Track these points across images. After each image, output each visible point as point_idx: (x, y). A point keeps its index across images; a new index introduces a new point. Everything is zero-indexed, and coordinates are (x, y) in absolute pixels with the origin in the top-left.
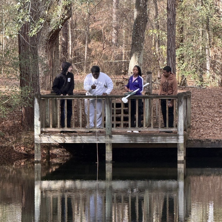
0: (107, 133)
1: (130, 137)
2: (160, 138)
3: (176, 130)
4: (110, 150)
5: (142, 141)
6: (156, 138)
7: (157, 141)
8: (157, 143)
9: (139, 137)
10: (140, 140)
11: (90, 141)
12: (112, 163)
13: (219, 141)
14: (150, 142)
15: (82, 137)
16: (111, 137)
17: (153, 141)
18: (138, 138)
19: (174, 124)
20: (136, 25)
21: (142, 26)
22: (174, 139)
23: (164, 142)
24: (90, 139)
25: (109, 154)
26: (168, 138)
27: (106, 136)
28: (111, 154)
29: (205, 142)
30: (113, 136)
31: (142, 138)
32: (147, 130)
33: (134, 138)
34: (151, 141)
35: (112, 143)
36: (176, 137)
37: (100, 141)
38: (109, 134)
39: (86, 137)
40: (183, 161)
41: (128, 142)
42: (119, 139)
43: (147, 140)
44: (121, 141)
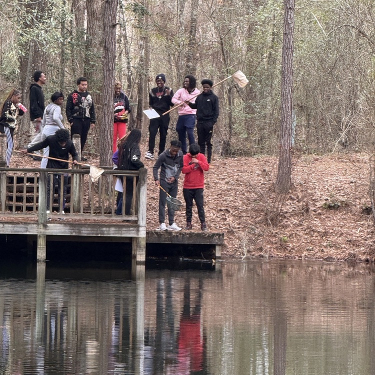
0: (40, 221)
1: (72, 227)
2: (113, 230)
3: (136, 219)
4: (44, 244)
5: (88, 234)
6: (108, 229)
7: (110, 234)
8: (108, 236)
9: (85, 227)
10: (85, 232)
11: (16, 231)
12: (46, 263)
13: (183, 235)
14: (99, 235)
15: (5, 225)
16: (45, 226)
17: (104, 234)
18: (83, 229)
19: (133, 211)
20: (33, 65)
21: (41, 67)
22: (133, 232)
23: (119, 236)
24: (16, 229)
25: (43, 249)
26: (125, 229)
27: (38, 225)
28: (45, 250)
29: (164, 235)
30: (48, 225)
31: (89, 229)
32: (96, 218)
33: (77, 228)
34: (101, 234)
35: (47, 235)
36: (135, 229)
37: (29, 232)
38: (43, 222)
39: (10, 225)
40: (143, 262)
41: (69, 235)
42: (56, 230)
43: (95, 232)
44: (59, 233)
